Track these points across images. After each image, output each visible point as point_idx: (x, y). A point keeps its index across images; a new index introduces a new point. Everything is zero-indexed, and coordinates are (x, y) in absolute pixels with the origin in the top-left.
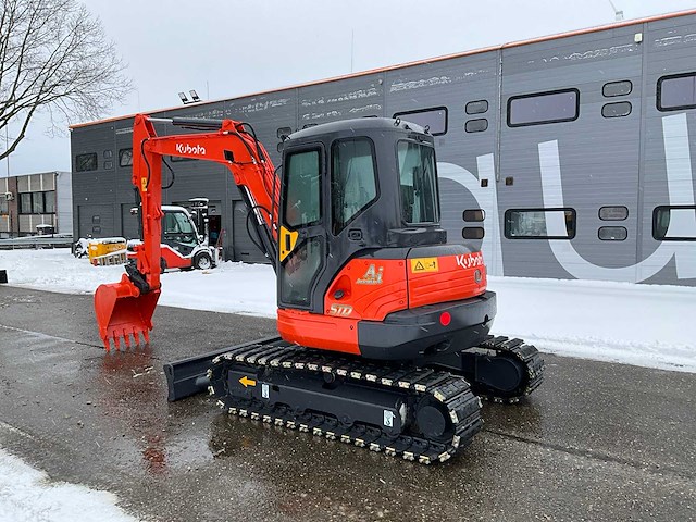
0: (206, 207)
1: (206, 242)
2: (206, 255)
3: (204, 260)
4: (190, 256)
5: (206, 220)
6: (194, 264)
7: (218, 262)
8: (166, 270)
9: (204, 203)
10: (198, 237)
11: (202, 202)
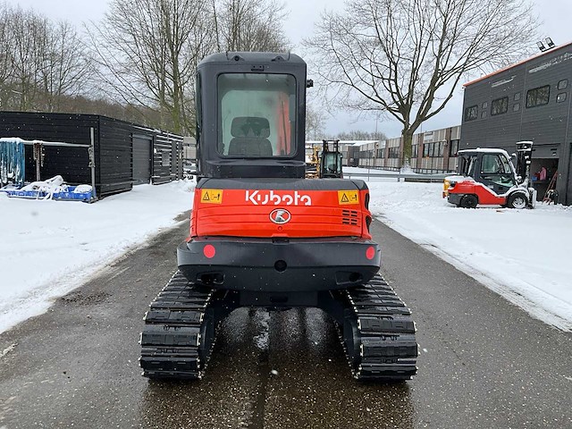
0: (529, 150)
1: (525, 183)
2: (522, 196)
3: (520, 200)
4: (504, 195)
5: (528, 162)
6: (508, 203)
7: (535, 203)
8: (478, 206)
9: (528, 146)
10: (516, 178)
11: (526, 145)
